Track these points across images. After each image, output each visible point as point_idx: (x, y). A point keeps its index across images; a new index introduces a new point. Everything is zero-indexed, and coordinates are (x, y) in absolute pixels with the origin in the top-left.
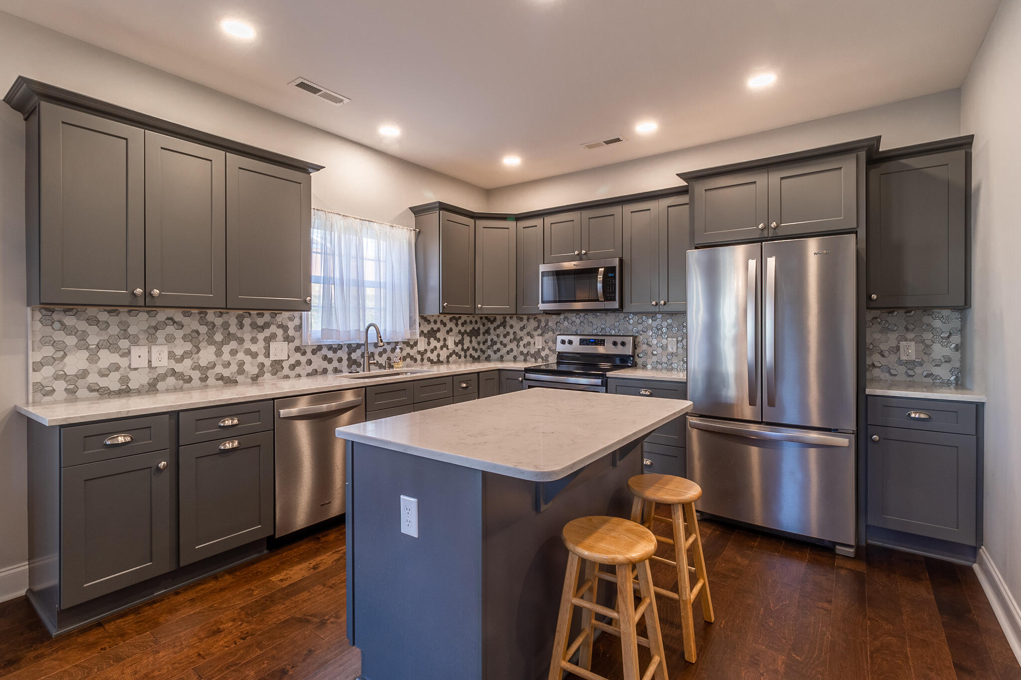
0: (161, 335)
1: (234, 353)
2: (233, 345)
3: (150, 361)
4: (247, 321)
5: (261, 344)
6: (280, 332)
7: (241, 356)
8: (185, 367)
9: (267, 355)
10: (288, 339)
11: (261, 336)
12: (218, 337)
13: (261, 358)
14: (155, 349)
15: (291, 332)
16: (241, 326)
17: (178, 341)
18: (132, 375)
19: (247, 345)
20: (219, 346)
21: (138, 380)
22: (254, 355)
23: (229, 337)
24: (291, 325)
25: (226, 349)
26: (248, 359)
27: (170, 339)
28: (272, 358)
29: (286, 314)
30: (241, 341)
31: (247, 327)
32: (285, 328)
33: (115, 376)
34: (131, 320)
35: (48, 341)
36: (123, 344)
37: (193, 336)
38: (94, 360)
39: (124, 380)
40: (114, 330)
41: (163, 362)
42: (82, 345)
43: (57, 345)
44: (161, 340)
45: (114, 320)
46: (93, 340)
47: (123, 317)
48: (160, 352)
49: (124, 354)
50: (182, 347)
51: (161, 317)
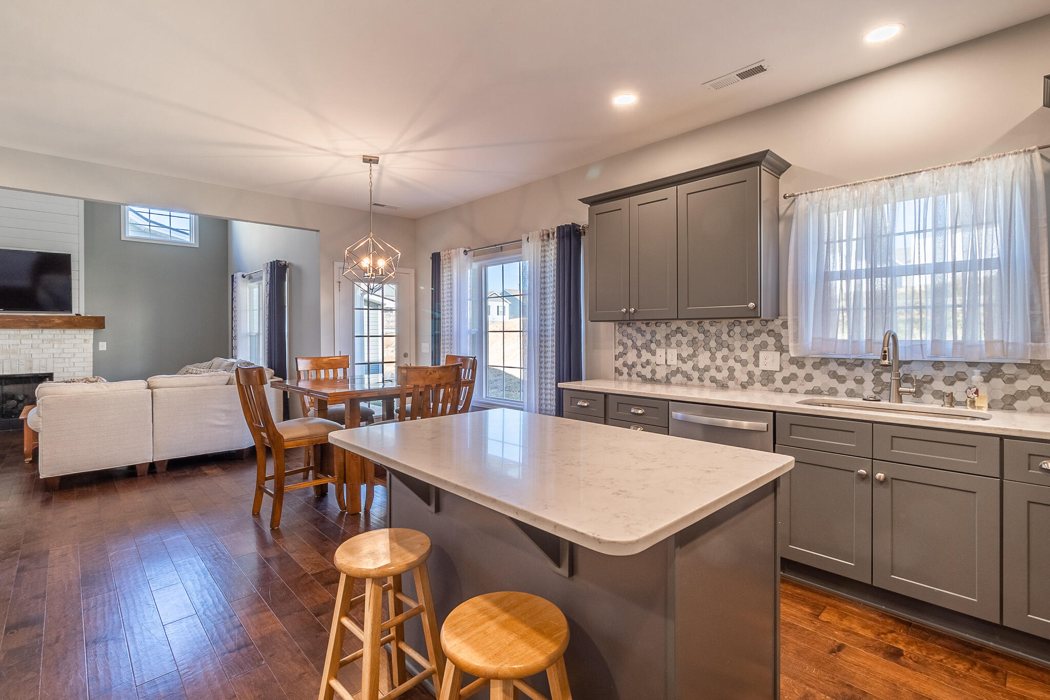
0: (673, 340)
1: (725, 359)
2: (725, 351)
3: (666, 361)
4: (737, 329)
5: (751, 352)
6: (771, 341)
7: (731, 362)
8: (687, 367)
9: (757, 365)
10: (781, 349)
11: (750, 345)
12: (713, 344)
13: (750, 367)
14: (669, 351)
15: (783, 342)
16: (732, 334)
17: (684, 346)
18: (658, 369)
19: (738, 352)
20: (713, 352)
21: (661, 373)
22: (744, 363)
23: (721, 345)
24: (785, 333)
25: (719, 355)
26: (738, 366)
27: (679, 344)
28: (762, 367)
30: (732, 348)
31: (738, 336)
32: (777, 336)
33: (649, 368)
34: (657, 329)
35: (621, 343)
36: (653, 346)
37: (694, 342)
38: (639, 356)
39: (653, 372)
40: (648, 337)
41: (674, 362)
42: (634, 346)
43: (624, 345)
44: (674, 345)
45: (648, 330)
46: (639, 343)
47: (653, 327)
48: (672, 353)
49: (653, 353)
50: (686, 351)
51: (674, 327)
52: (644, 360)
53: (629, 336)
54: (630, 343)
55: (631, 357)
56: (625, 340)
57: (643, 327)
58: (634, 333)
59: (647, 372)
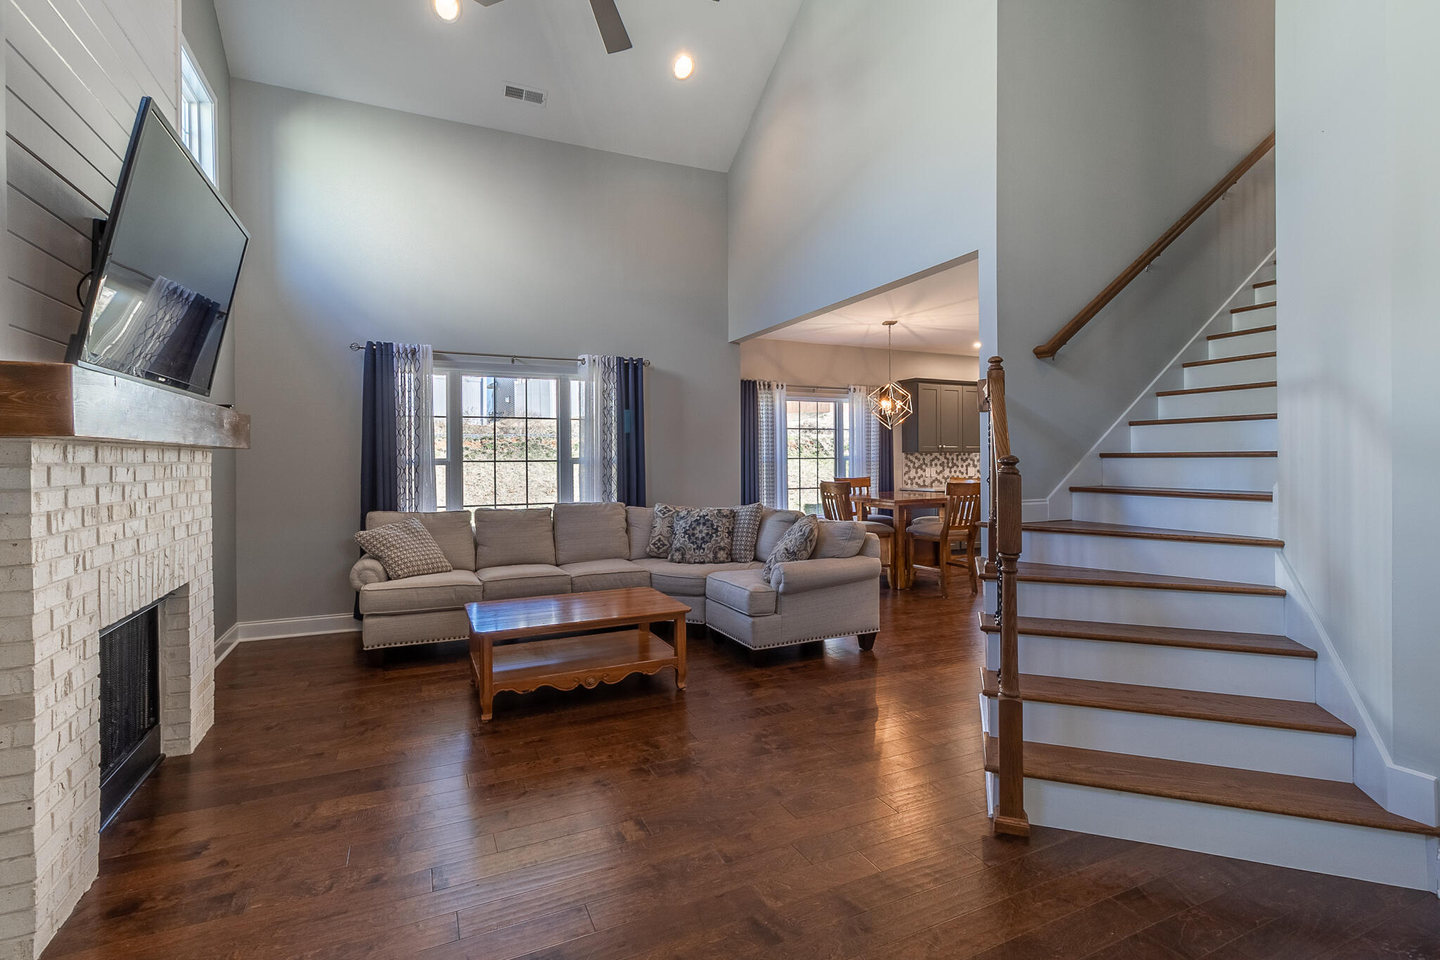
0: (933, 463)
1: (955, 472)
2: (955, 468)
3: (930, 475)
4: (960, 457)
5: (965, 468)
6: (971, 462)
8: (940, 477)
9: (967, 474)
10: (975, 466)
11: (965, 464)
12: (950, 465)
13: (964, 475)
14: (932, 469)
15: (976, 463)
16: (957, 460)
17: (938, 466)
18: (926, 479)
19: (960, 468)
20: (951, 468)
22: (962, 474)
23: (954, 465)
24: (976, 459)
25: (952, 470)
26: (959, 475)
27: (936, 465)
28: (969, 475)
29: (974, 454)
30: (958, 466)
31: (960, 460)
32: (973, 461)
33: (922, 479)
34: (926, 457)
35: (906, 465)
36: (924, 467)
37: (942, 465)
38: (917, 473)
39: (924, 481)
40: (921, 462)
41: (934, 475)
42: (914, 467)
43: (909, 467)
44: (934, 466)
45: (921, 458)
46: (916, 466)
47: (924, 456)
48: (934, 470)
49: (925, 471)
50: (940, 468)
51: (933, 456)
52: (919, 475)
53: (911, 461)
54: (912, 465)
55: (913, 473)
56: (909, 463)
57: (919, 456)
58: (914, 460)
59: (920, 481)
